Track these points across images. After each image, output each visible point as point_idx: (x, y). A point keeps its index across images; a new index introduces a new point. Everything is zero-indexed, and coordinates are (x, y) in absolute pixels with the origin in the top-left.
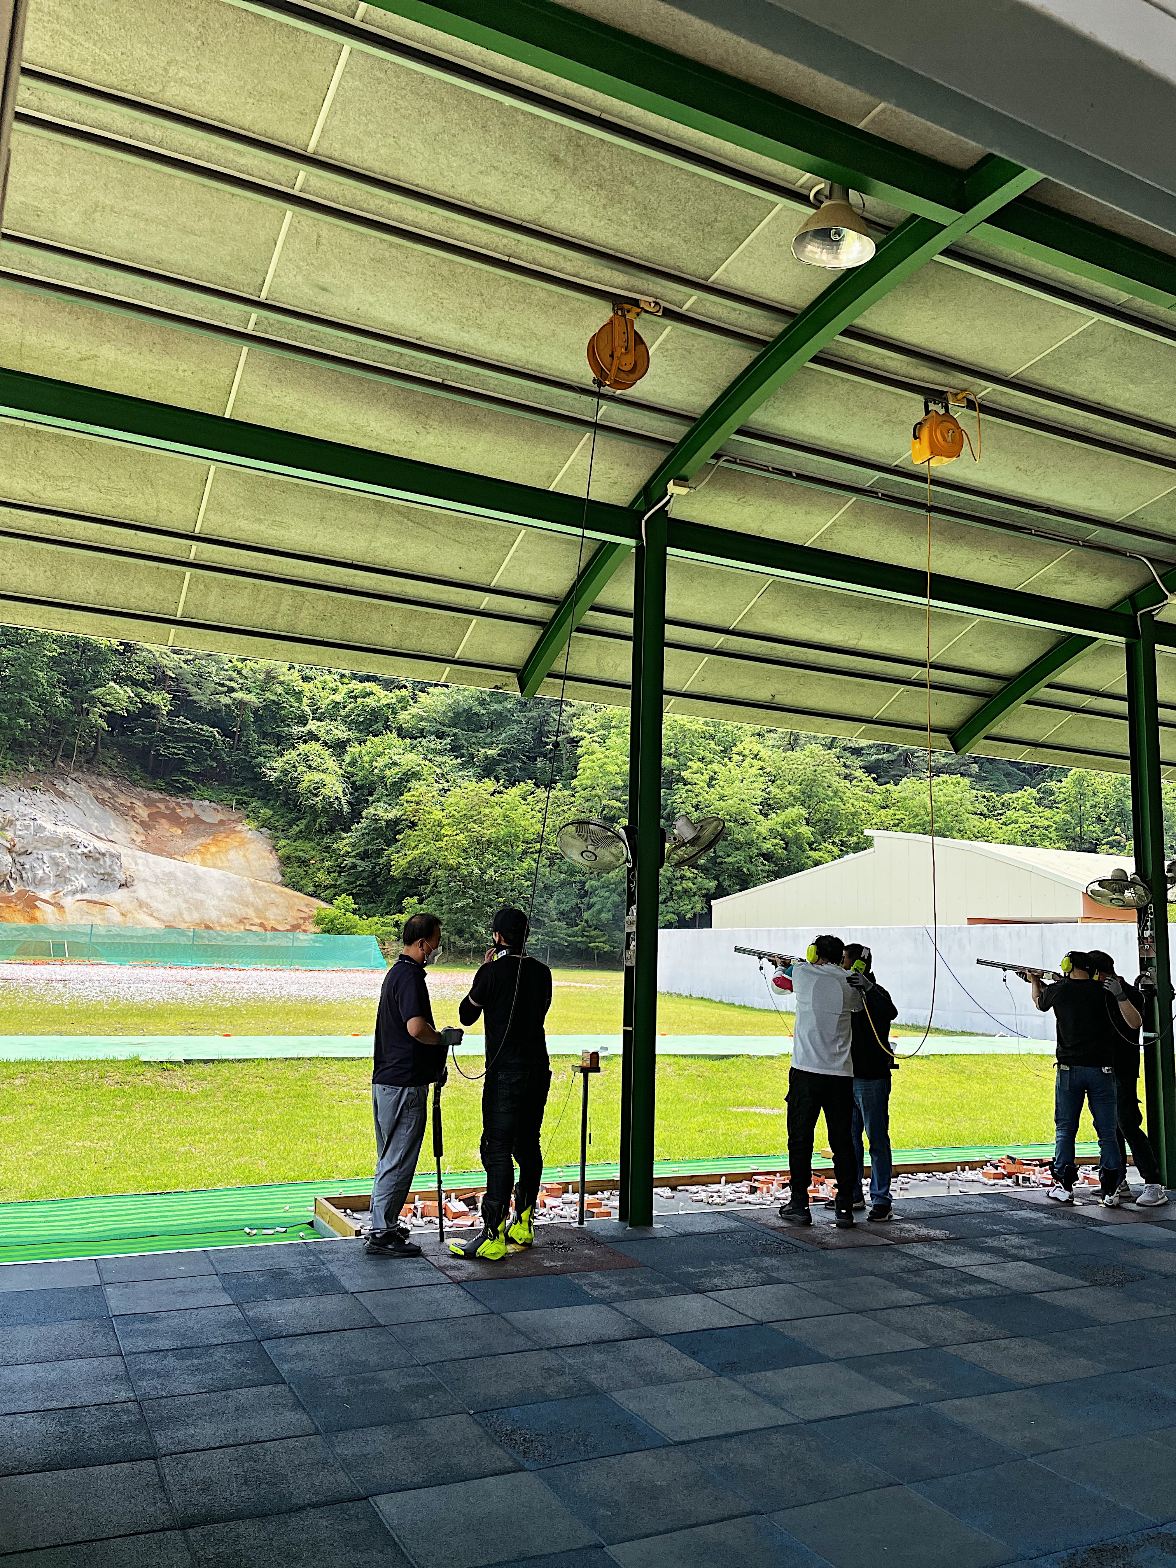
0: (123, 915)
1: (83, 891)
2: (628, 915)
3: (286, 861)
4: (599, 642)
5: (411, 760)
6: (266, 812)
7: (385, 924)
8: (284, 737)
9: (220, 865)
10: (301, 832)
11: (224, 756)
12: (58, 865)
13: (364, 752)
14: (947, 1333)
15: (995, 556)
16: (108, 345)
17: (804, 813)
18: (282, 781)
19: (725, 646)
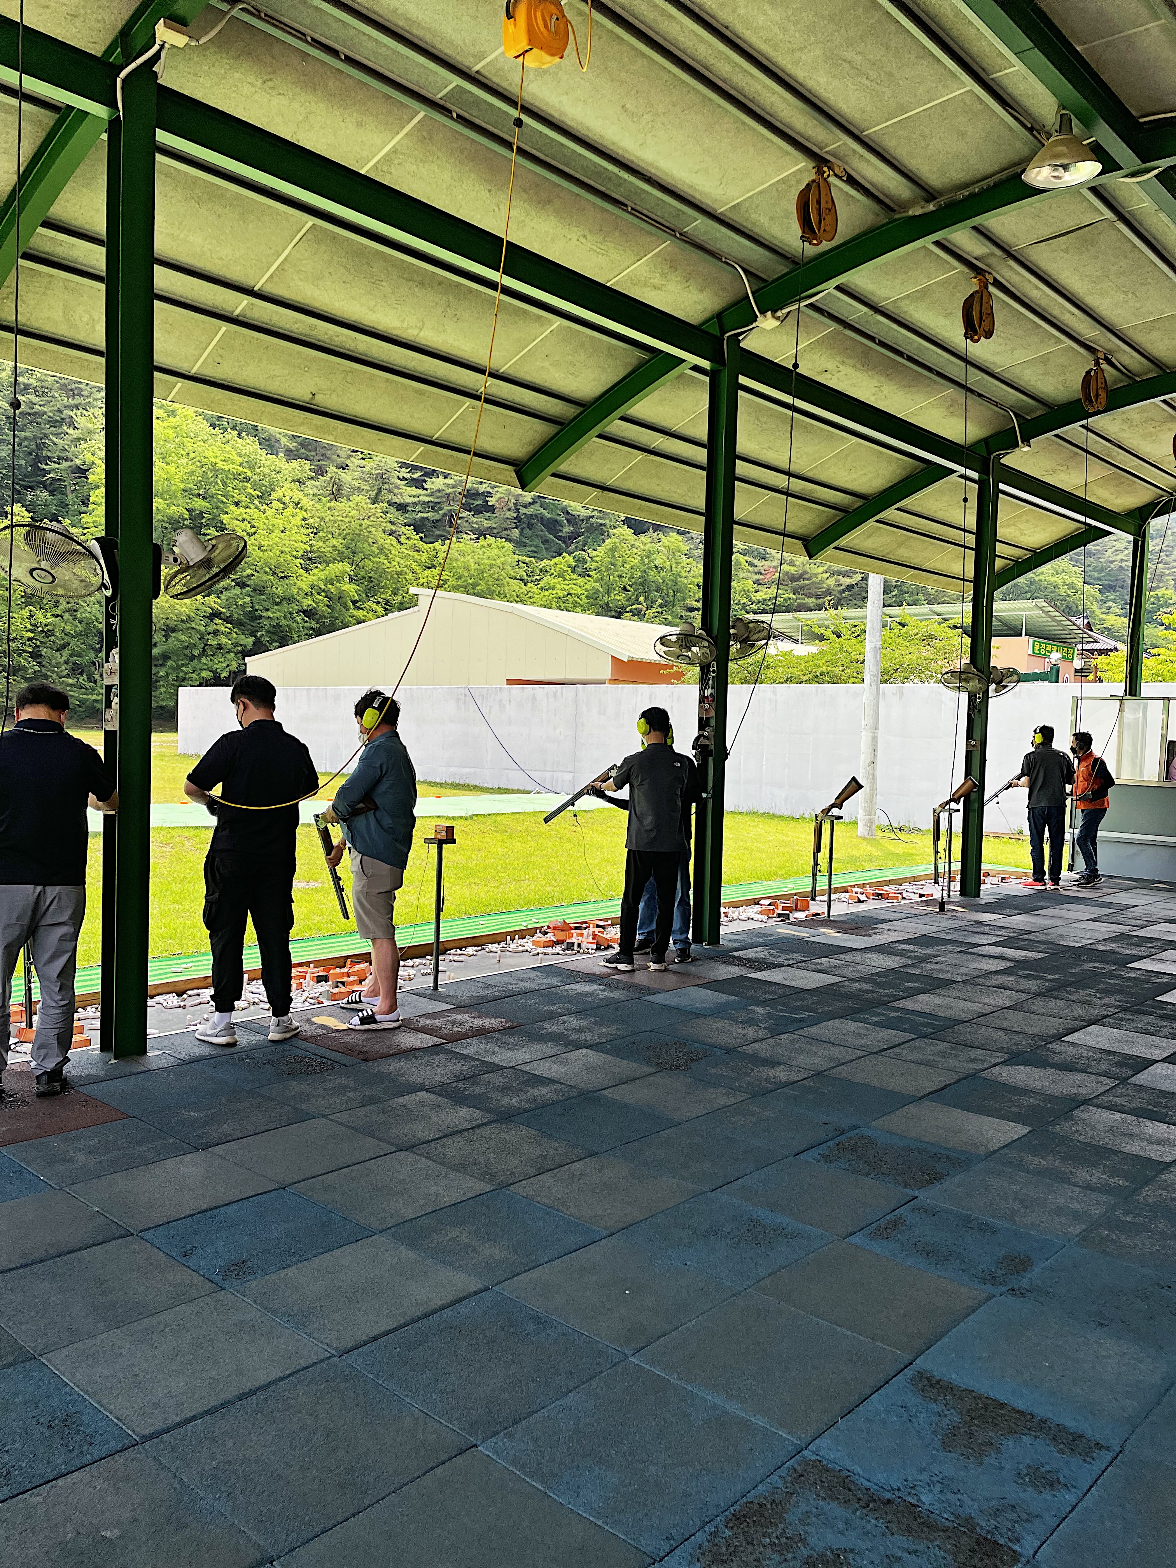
2: (107, 661)
14: (513, 1162)
15: (585, 236)
17: (348, 568)
19: (249, 314)
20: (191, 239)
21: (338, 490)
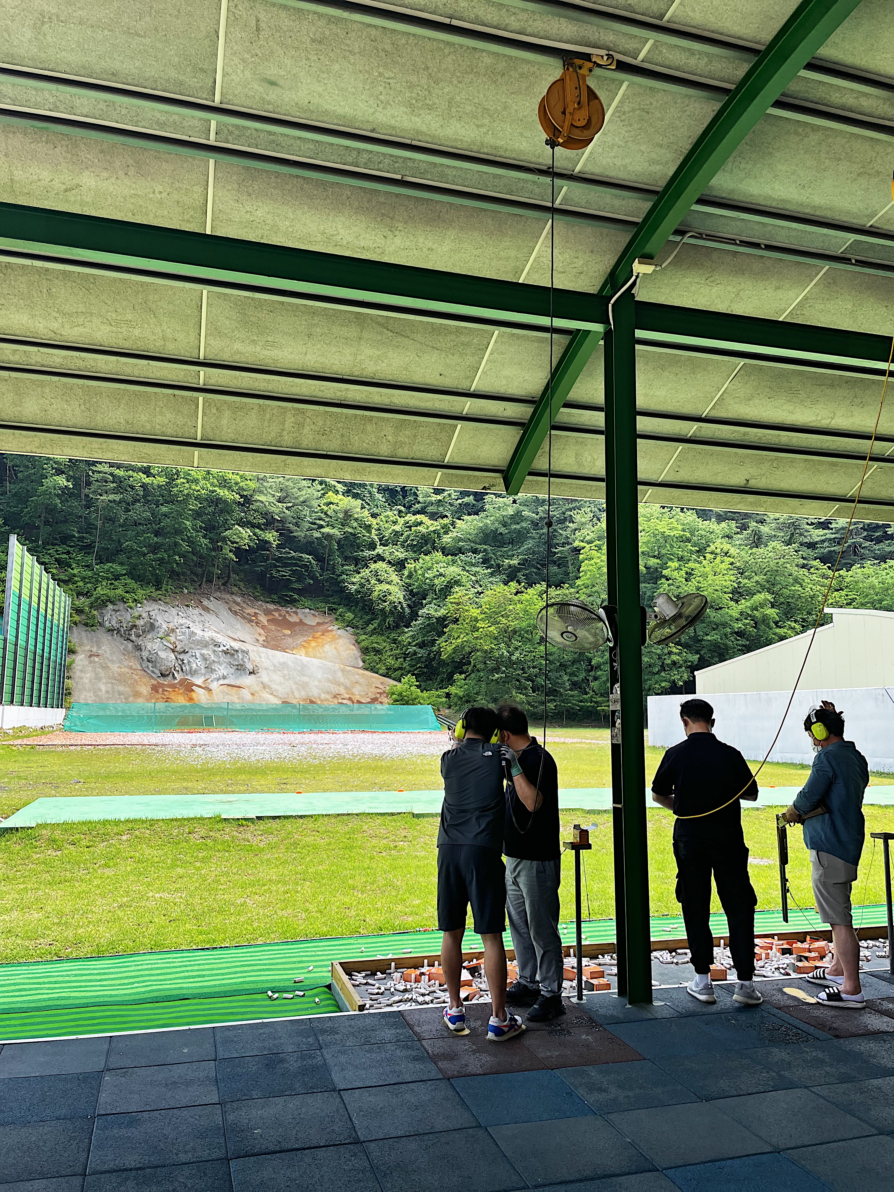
0: (252, 694)
1: (224, 678)
2: (612, 693)
3: (365, 651)
4: (576, 438)
5: (453, 571)
6: (350, 616)
7: (438, 696)
8: (360, 559)
9: (319, 655)
10: (375, 629)
11: (318, 575)
12: (206, 659)
13: (418, 567)
16: (87, 173)
17: (770, 597)
18: (359, 592)
19: (698, 434)
20: (658, 393)
21: (759, 539)
